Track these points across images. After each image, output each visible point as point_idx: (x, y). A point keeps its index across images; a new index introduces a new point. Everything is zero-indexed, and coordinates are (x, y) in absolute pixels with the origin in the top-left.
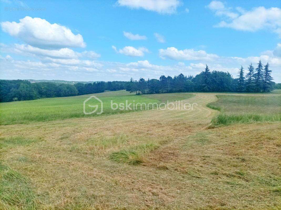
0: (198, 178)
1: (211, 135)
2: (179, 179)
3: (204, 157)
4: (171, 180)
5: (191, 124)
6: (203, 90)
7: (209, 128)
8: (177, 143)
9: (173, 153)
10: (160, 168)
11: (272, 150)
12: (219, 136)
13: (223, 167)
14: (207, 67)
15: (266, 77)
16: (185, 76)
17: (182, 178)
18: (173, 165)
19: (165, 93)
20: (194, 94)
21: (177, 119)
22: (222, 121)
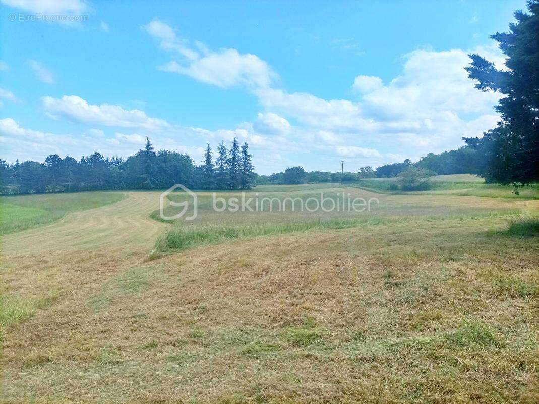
0: (118, 362)
1: (152, 272)
2: (74, 378)
3: (133, 317)
4: (54, 383)
5: (116, 254)
6: (143, 186)
7: (151, 258)
8: (79, 299)
9: (68, 323)
10: (29, 364)
11: (248, 284)
12: (168, 272)
13: (168, 331)
14: (149, 142)
15: (244, 165)
16: (105, 159)
17: (82, 373)
18: (63, 348)
19: (60, 192)
20: (125, 193)
21: (88, 246)
22: (174, 244)
